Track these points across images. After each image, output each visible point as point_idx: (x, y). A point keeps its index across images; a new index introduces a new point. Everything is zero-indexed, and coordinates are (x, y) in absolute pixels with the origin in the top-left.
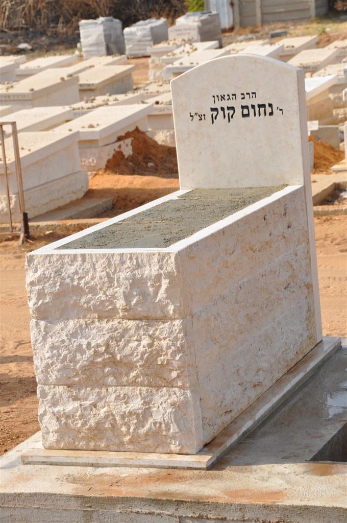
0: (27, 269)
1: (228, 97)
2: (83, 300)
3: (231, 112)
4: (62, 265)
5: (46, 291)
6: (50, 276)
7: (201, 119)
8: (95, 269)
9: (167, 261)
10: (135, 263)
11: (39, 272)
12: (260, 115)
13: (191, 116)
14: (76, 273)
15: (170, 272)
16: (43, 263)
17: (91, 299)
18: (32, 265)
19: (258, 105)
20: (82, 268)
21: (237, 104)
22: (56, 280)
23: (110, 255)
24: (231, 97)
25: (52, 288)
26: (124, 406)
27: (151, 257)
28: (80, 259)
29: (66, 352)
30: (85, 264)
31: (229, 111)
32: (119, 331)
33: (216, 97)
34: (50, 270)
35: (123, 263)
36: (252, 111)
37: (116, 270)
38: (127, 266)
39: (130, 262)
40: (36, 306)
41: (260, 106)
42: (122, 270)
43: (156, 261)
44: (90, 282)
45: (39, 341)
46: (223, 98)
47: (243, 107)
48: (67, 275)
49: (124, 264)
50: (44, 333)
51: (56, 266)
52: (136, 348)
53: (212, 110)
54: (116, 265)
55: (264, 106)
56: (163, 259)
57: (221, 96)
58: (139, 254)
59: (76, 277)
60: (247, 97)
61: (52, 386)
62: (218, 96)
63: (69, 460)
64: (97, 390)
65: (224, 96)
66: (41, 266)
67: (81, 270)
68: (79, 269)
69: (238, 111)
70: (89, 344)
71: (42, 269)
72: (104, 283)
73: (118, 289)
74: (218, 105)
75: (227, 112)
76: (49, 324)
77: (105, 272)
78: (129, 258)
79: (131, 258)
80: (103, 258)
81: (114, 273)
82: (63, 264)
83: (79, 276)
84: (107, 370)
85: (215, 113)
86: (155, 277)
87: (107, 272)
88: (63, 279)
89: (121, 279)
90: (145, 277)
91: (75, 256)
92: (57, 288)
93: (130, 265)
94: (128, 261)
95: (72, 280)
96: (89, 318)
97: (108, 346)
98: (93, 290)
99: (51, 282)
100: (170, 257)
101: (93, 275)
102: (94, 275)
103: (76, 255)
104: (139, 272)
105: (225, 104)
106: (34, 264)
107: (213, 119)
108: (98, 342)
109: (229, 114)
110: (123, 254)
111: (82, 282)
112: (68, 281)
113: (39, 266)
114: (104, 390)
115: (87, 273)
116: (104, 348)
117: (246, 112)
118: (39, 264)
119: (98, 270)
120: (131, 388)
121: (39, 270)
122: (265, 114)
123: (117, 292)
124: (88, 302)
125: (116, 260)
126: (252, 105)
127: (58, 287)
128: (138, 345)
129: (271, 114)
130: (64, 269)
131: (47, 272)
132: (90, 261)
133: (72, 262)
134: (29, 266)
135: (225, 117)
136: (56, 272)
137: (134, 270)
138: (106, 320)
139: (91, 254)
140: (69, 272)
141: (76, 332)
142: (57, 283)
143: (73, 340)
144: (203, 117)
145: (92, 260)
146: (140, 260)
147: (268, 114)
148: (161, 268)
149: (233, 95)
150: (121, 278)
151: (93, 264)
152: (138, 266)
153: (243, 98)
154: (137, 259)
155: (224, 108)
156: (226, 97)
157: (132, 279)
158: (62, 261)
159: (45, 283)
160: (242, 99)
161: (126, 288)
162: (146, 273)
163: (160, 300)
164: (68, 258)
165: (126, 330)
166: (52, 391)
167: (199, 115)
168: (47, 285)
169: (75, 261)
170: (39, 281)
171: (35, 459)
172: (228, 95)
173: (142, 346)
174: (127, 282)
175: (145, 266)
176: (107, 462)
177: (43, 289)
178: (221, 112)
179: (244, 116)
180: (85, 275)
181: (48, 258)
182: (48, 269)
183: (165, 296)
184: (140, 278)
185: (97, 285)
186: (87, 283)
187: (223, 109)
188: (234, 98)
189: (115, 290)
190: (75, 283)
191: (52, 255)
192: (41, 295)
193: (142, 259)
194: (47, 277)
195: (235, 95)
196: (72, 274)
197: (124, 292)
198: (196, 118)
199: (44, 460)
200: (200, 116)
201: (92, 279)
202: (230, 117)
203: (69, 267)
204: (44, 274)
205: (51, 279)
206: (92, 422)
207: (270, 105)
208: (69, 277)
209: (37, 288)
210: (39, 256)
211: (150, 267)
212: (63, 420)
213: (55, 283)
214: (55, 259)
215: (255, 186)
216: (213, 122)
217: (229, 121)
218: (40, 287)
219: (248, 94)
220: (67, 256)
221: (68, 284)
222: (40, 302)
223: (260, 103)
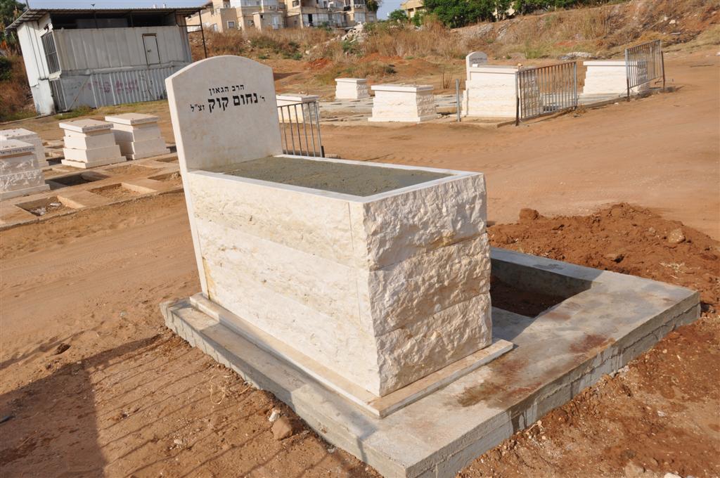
0: (365, 220)
2: (417, 237)
3: (225, 102)
4: (397, 206)
5: (387, 238)
6: (390, 220)
7: (201, 110)
8: (425, 204)
9: (478, 183)
10: (456, 190)
11: (380, 220)
12: (247, 102)
13: (192, 107)
14: (410, 212)
15: (482, 192)
16: (380, 209)
17: (423, 234)
18: (369, 214)
21: (229, 95)
22: (396, 223)
23: (437, 187)
24: (224, 89)
25: (393, 232)
26: (449, 326)
27: (466, 182)
28: (411, 197)
29: (405, 294)
30: (416, 201)
32: (444, 258)
34: (389, 215)
35: (447, 192)
36: (241, 100)
37: (443, 201)
40: (378, 256)
41: (247, 96)
42: (447, 199)
43: (471, 184)
45: (379, 292)
46: (218, 90)
47: (235, 97)
50: (384, 283)
51: (392, 210)
52: (459, 270)
53: (210, 101)
55: (250, 95)
57: (216, 89)
60: (237, 89)
61: (388, 334)
62: (213, 89)
63: (420, 395)
64: (426, 321)
65: (219, 88)
66: (379, 213)
68: (413, 207)
69: (231, 101)
70: (424, 279)
71: (382, 215)
72: (436, 215)
73: (446, 218)
74: (214, 96)
75: (222, 102)
76: (387, 272)
79: (453, 187)
80: (431, 192)
81: (442, 204)
83: (413, 214)
84: (436, 298)
85: (212, 103)
86: (472, 200)
88: (401, 220)
89: (449, 208)
90: (464, 201)
91: (407, 195)
93: (453, 193)
94: (451, 190)
95: (408, 219)
96: (419, 255)
97: (439, 275)
98: (425, 225)
99: (391, 226)
100: (479, 179)
102: (427, 210)
103: (408, 193)
104: (460, 198)
105: (220, 95)
106: (371, 213)
107: (211, 108)
108: (431, 274)
110: (446, 184)
111: (416, 219)
112: (405, 221)
113: (376, 214)
114: (431, 319)
115: (420, 210)
116: (435, 279)
117: (237, 101)
118: (376, 211)
119: (428, 204)
120: (451, 308)
121: (377, 217)
123: (446, 222)
124: (419, 239)
125: (441, 190)
126: (241, 95)
127: (398, 231)
128: (461, 266)
129: (256, 101)
130: (399, 211)
131: (387, 218)
132: (420, 197)
133: (404, 201)
134: (367, 215)
135: (220, 106)
136: (394, 216)
138: (432, 252)
139: (421, 190)
140: (404, 212)
141: (412, 271)
143: (410, 280)
144: (202, 108)
145: (422, 195)
147: (253, 102)
148: (476, 190)
151: (423, 199)
152: (458, 193)
153: (234, 90)
154: (457, 186)
156: (221, 90)
157: (457, 206)
158: (397, 203)
159: (386, 229)
161: (453, 216)
162: (465, 197)
163: (474, 221)
164: (402, 198)
165: (450, 256)
166: (389, 338)
168: (388, 230)
169: (407, 200)
170: (381, 228)
171: (392, 408)
172: (222, 88)
173: (463, 266)
174: (454, 209)
176: (449, 380)
177: (385, 236)
178: (217, 103)
179: (236, 104)
180: (418, 212)
181: (383, 202)
182: (386, 214)
183: (478, 215)
184: (462, 203)
185: (429, 219)
186: (420, 219)
187: (218, 100)
188: (227, 90)
189: (444, 220)
190: (411, 222)
191: (387, 199)
192: (382, 243)
193: (461, 186)
194: (388, 222)
195: (227, 88)
196: (407, 213)
197: (452, 219)
198: (197, 109)
199: (400, 405)
200: (200, 107)
201: (426, 213)
202: (225, 107)
203: (402, 207)
204: (385, 220)
205: (392, 224)
206: (426, 352)
207: (255, 95)
208: (405, 217)
209: (378, 236)
210: (375, 203)
211: (467, 191)
212: (403, 362)
213: (395, 226)
214: (390, 202)
216: (211, 111)
217: (224, 109)
218: (382, 234)
219: (237, 86)
220: (400, 197)
221: (406, 225)
222: (381, 251)
223: (247, 94)
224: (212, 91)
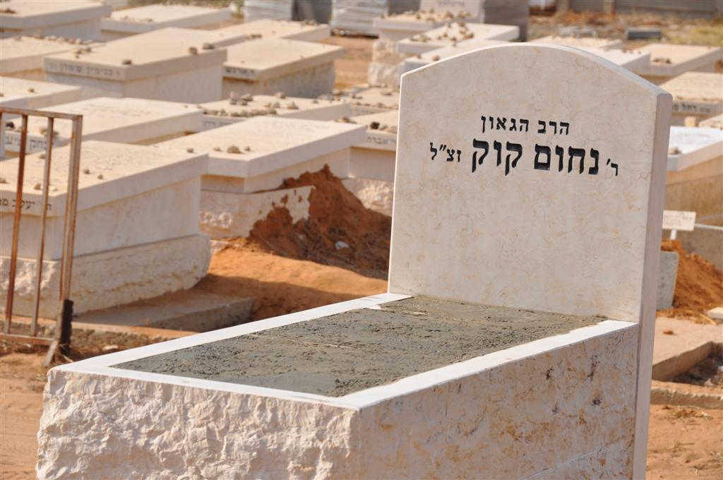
0: (47, 400)
1: (512, 125)
3: (514, 154)
5: (78, 451)
6: (92, 420)
7: (451, 159)
8: (186, 419)
9: (335, 424)
10: (269, 419)
11: (71, 409)
12: (570, 169)
13: (433, 150)
14: (147, 420)
15: (337, 448)
16: (82, 392)
18: (58, 392)
19: (570, 148)
20: (160, 412)
21: (528, 140)
22: (103, 429)
23: (222, 395)
24: (518, 124)
25: (91, 445)
27: (303, 412)
28: (158, 393)
30: (168, 405)
31: (509, 152)
33: (488, 119)
34: (95, 408)
35: (244, 414)
36: (555, 159)
37: (227, 427)
38: (252, 422)
39: (260, 416)
41: (573, 152)
42: (240, 428)
43: (312, 419)
44: (170, 444)
46: (501, 123)
47: (539, 149)
48: (126, 423)
49: (248, 417)
51: (108, 402)
53: (477, 144)
54: (230, 417)
55: (581, 152)
56: (327, 419)
57: (498, 119)
58: (280, 402)
59: (144, 430)
60: (550, 129)
62: (491, 119)
65: (505, 120)
66: (77, 397)
67: (157, 417)
68: (155, 414)
69: (529, 155)
71: (79, 403)
72: (199, 450)
73: (225, 466)
74: (491, 136)
75: (505, 152)
77: (205, 428)
78: (260, 407)
79: (262, 408)
80: (205, 399)
81: (223, 433)
82: (122, 399)
83: (152, 428)
85: (481, 151)
86: (305, 454)
87: (208, 429)
88: (118, 429)
89: (235, 448)
90: (284, 449)
91: (151, 386)
92: (100, 448)
93: (258, 422)
94: (256, 413)
95: (136, 434)
98: (174, 462)
99: (91, 432)
100: (342, 418)
101: (180, 430)
102: (183, 432)
103: (153, 384)
104: (275, 439)
105: (504, 136)
106: (62, 391)
107: (476, 162)
109: (508, 157)
110: (248, 396)
111: (156, 441)
112: (127, 434)
113: (72, 396)
115: (168, 424)
117: (543, 158)
118: (74, 392)
119: (192, 421)
121: (71, 404)
122: (582, 170)
123: (221, 473)
125: (232, 407)
126: (557, 147)
127: (104, 445)
129: (594, 171)
130: (123, 410)
131: (86, 411)
132: (179, 401)
133: (142, 397)
134: (52, 392)
135: (499, 162)
136: (105, 414)
137: (265, 432)
139: (183, 388)
140: (131, 417)
142: (103, 436)
144: (456, 156)
145: (183, 399)
146: (280, 413)
147: (586, 169)
148: (320, 437)
149: (522, 121)
150: (236, 443)
151: (184, 407)
152: (275, 426)
153: (542, 131)
154: (274, 410)
155: (500, 144)
156: (509, 124)
157: (259, 451)
158: (123, 392)
159: (79, 432)
160: (540, 131)
161: (243, 467)
162: (289, 442)
164: (136, 388)
167: (448, 151)
168: (82, 437)
169: (147, 396)
170: (68, 426)
172: (513, 121)
174: (247, 454)
175: (289, 428)
177: (73, 444)
178: (493, 152)
179: (538, 165)
180: (163, 429)
181: (95, 382)
182: (90, 404)
184: (274, 450)
185: (183, 453)
186: (164, 445)
187: (497, 146)
188: (524, 128)
189: (220, 468)
190: (141, 442)
191: (104, 377)
192: (66, 456)
193: (284, 414)
194: (86, 422)
195: (526, 122)
196: (137, 421)
197: (237, 476)
198: (443, 155)
200: (450, 152)
201: (178, 438)
202: (510, 165)
203: (133, 407)
204: (80, 414)
205: (93, 427)
207: (595, 154)
208: (129, 426)
209: (60, 440)
210: (77, 376)
211: (298, 431)
213: (99, 436)
214: (108, 387)
215: (539, 309)
216: (474, 168)
217: (507, 171)
218: (67, 439)
219: (552, 124)
220: (133, 384)
221: (125, 441)
222: (62, 471)
223: (574, 147)
224: (488, 122)
